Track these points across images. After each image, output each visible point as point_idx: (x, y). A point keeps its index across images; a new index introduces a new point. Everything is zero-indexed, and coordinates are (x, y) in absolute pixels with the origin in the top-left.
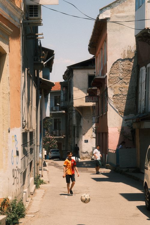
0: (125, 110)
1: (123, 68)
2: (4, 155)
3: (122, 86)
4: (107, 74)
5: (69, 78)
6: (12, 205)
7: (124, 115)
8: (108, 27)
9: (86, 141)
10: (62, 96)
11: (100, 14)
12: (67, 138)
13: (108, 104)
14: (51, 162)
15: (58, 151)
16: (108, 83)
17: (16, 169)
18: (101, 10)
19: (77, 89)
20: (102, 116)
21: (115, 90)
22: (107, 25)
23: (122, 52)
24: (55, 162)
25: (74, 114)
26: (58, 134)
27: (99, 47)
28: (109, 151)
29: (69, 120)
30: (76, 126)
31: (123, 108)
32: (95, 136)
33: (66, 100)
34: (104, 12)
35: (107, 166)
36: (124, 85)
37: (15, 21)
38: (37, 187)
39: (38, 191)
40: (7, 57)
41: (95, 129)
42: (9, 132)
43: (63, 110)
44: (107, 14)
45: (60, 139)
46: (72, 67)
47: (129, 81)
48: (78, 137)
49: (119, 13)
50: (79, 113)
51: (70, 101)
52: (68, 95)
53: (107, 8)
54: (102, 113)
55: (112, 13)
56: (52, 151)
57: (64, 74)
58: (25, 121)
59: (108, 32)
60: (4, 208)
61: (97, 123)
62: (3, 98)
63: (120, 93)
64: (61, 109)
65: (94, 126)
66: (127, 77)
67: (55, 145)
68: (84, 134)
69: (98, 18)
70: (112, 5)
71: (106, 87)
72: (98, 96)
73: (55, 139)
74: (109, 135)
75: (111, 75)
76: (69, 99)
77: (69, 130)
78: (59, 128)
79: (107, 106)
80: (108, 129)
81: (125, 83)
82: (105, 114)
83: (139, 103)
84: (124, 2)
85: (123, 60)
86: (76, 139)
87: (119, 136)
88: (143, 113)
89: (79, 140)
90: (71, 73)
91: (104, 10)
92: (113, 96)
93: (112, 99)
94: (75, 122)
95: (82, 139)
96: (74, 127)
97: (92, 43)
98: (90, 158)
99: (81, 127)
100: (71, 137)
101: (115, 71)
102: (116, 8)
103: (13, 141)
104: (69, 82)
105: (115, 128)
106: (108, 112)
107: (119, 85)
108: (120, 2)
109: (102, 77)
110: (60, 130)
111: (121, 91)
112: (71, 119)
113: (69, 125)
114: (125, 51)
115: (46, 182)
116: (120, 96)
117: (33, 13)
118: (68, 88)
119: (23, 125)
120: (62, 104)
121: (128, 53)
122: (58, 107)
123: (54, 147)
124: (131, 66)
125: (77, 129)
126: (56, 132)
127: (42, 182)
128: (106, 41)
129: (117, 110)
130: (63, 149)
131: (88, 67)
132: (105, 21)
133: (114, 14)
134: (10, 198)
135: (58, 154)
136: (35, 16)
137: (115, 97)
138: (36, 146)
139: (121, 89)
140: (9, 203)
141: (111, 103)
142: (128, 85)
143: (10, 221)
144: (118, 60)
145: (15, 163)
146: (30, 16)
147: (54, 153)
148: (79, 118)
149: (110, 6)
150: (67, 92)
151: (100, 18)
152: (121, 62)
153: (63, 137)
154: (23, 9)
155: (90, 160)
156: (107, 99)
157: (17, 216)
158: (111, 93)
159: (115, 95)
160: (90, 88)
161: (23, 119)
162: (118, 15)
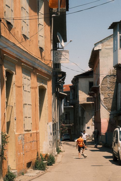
0: (111, 108)
1: (110, 81)
2: (46, 134)
3: (109, 93)
4: (100, 85)
5: (76, 83)
6: (49, 157)
7: (111, 111)
8: (100, 55)
9: (88, 128)
10: (71, 96)
11: (95, 47)
12: (75, 126)
13: (101, 104)
14: (64, 142)
15: (68, 135)
16: (100, 91)
17: (51, 141)
18: (96, 45)
19: (81, 92)
20: (98, 111)
21: (105, 95)
22: (100, 54)
23: (109, 71)
24: (66, 142)
25: (80, 109)
26: (68, 123)
27: (95, 66)
28: (102, 134)
29: (76, 113)
30: (81, 117)
31: (110, 107)
32: (94, 124)
33: (74, 98)
34: (98, 46)
35: (100, 143)
36: (111, 92)
37: (50, 73)
38: (58, 153)
39: (58, 155)
40: (47, 91)
41: (94, 119)
42: (48, 124)
43: (72, 106)
44: (99, 47)
45: (70, 126)
46: (78, 77)
47: (114, 89)
48: (82, 125)
49: (107, 46)
50: (83, 108)
51: (76, 99)
52: (75, 95)
53: (99, 43)
54: (98, 109)
55: (103, 46)
56: (64, 135)
57: (72, 80)
58: (54, 119)
59: (100, 58)
60: (46, 158)
61: (95, 115)
62: (45, 109)
63: (108, 97)
64: (70, 104)
65: (93, 117)
66: (113, 87)
67: (66, 131)
68: (87, 123)
69: (93, 49)
70: (102, 41)
71: (100, 93)
72: (95, 98)
73: (66, 126)
74: (102, 124)
75: (102, 85)
76: (76, 98)
77: (76, 120)
78: (69, 118)
79: (100, 105)
80: (101, 120)
81: (111, 90)
82: (99, 110)
83: (118, 104)
84: (110, 39)
85: (110, 76)
86: (81, 126)
87: (108, 124)
88: (120, 111)
89: (83, 127)
90: (77, 80)
91: (97, 44)
92: (104, 99)
93: (103, 101)
94: (80, 115)
95: (85, 126)
96: (80, 118)
97: (91, 62)
98: (91, 140)
99: (84, 118)
100: (78, 125)
101: (105, 83)
102: (105, 43)
103: (49, 128)
104: (76, 86)
105: (105, 119)
106: (101, 109)
107: (107, 92)
108: (107, 39)
109: (97, 86)
110: (69, 120)
111: (109, 95)
112: (78, 112)
113: (76, 116)
114: (111, 70)
115: (63, 151)
116: (108, 99)
117: (57, 67)
118: (75, 90)
119: (53, 120)
120: (71, 102)
121: (113, 71)
122: (68, 103)
123: (66, 132)
124: (115, 80)
125: (82, 119)
126: (67, 122)
127: (60, 151)
128: (99, 63)
129: (107, 108)
130: (72, 133)
131: (89, 76)
132: (98, 51)
133: (104, 47)
134: (49, 154)
135: (69, 137)
136: (58, 68)
137: (105, 99)
138: (57, 131)
139: (109, 94)
140: (48, 156)
141: (102, 104)
142: (113, 92)
143: (49, 164)
144: (107, 76)
145: (50, 138)
146: (56, 68)
147: (65, 137)
148: (83, 112)
149: (101, 42)
150: (75, 93)
151: (95, 49)
152: (108, 77)
153: (72, 125)
154: (52, 67)
155: (91, 141)
156: (100, 101)
157: (52, 162)
158: (102, 97)
159: (105, 98)
160: (90, 92)
161: (53, 117)
162: (106, 47)
